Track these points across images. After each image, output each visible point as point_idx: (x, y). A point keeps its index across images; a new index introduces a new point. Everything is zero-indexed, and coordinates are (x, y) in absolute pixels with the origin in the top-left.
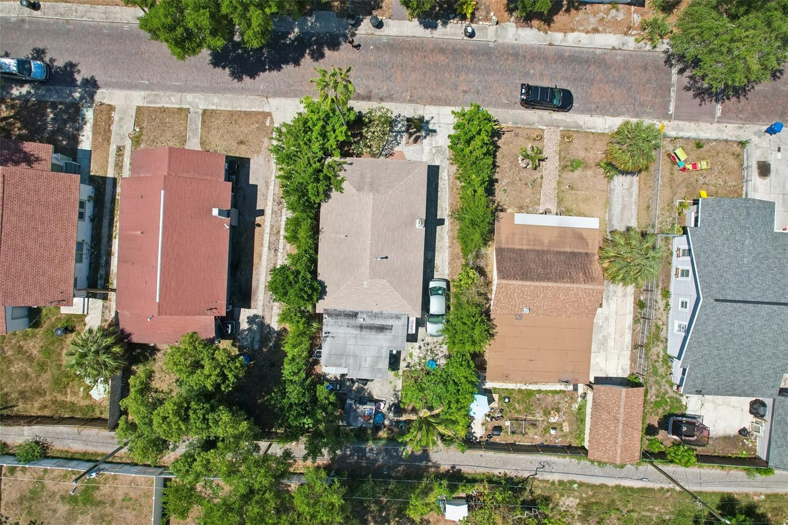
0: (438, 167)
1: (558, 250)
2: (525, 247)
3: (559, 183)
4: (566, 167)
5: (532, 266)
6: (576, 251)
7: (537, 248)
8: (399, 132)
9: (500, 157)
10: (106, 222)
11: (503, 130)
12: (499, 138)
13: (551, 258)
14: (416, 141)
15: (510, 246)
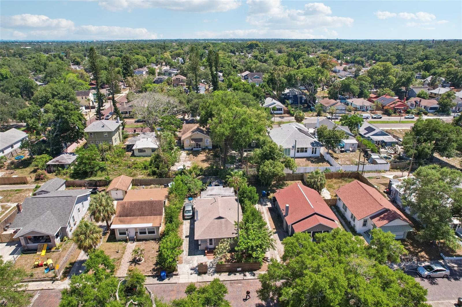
0: (189, 255)
1: (133, 217)
2: (149, 217)
3: (123, 253)
4: (118, 259)
5: (147, 208)
6: (125, 218)
7: (144, 217)
8: (211, 268)
9: (154, 261)
10: (344, 223)
11: (151, 272)
12: (153, 269)
13: (138, 213)
15: (156, 216)
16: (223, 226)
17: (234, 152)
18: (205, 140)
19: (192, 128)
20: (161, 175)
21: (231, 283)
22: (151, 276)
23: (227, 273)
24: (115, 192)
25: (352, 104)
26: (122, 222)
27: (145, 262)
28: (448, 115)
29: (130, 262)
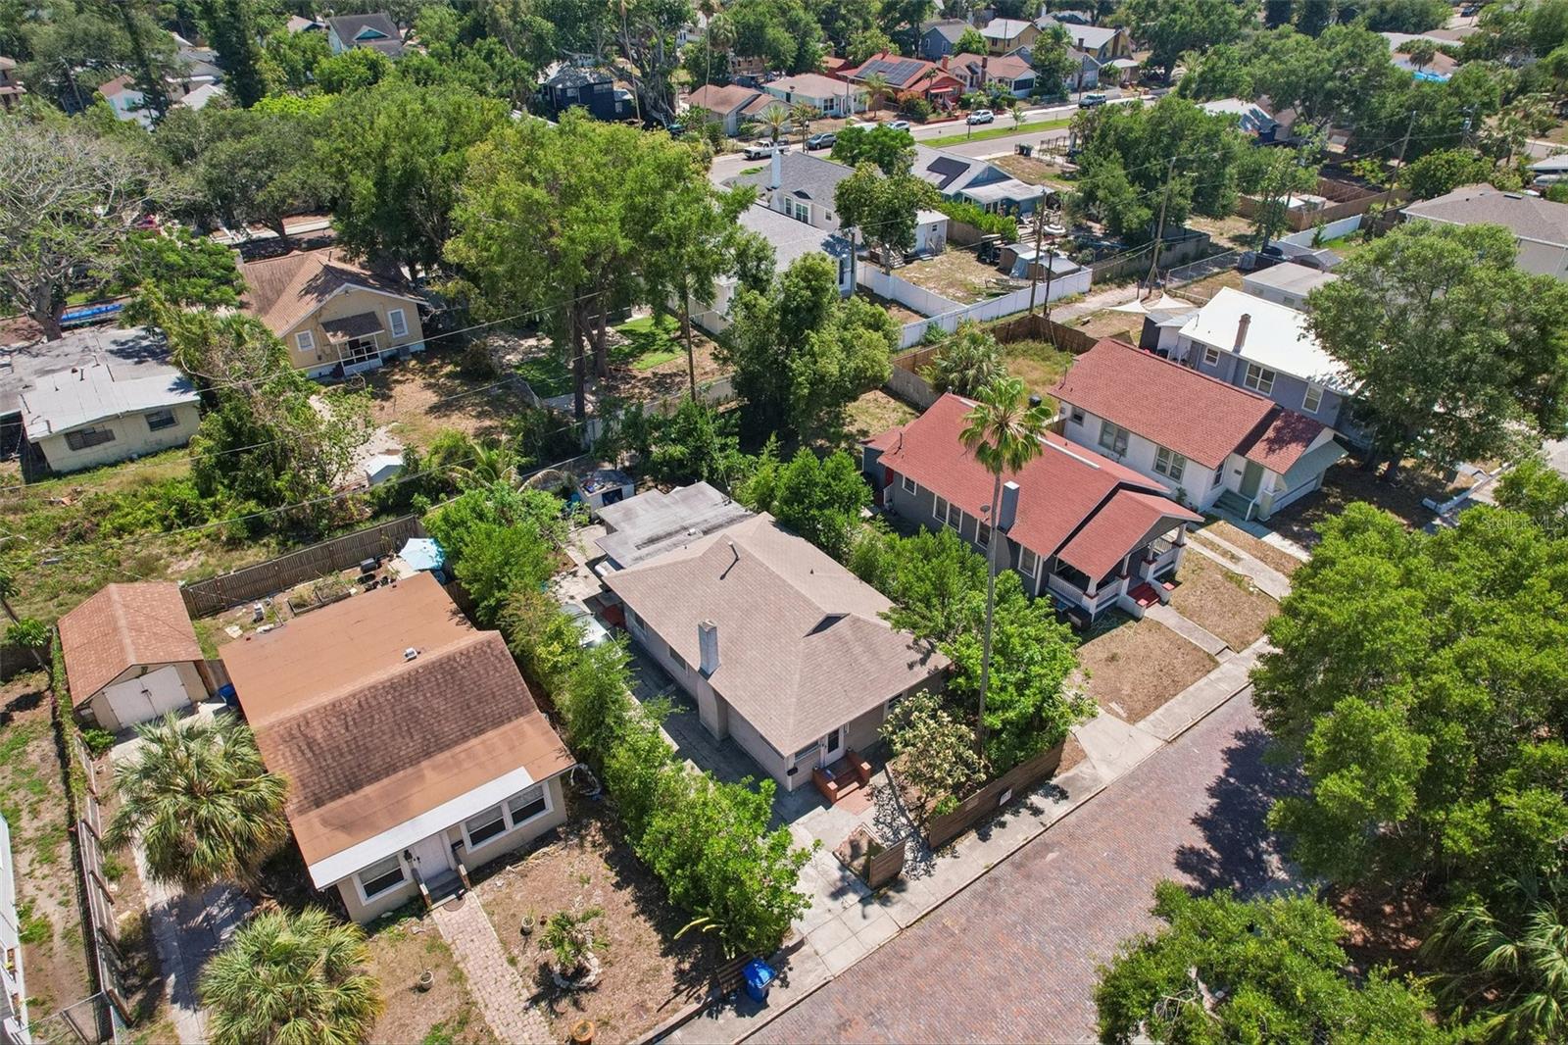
1: (394, 777)
2: (474, 742)
3: (459, 977)
4: (463, 1023)
5: (439, 704)
6: (350, 797)
7: (447, 754)
9: (645, 937)
11: (683, 997)
12: (680, 974)
13: (408, 746)
14: (855, 846)
15: (507, 727)
16: (858, 649)
17: (532, 342)
18: (386, 316)
19: (291, 274)
20: (299, 530)
21: (1018, 866)
22: (698, 1013)
23: (973, 835)
24: (136, 685)
25: (788, 96)
26: (355, 828)
27: (606, 963)
28: (1063, 101)
29: (535, 1001)
